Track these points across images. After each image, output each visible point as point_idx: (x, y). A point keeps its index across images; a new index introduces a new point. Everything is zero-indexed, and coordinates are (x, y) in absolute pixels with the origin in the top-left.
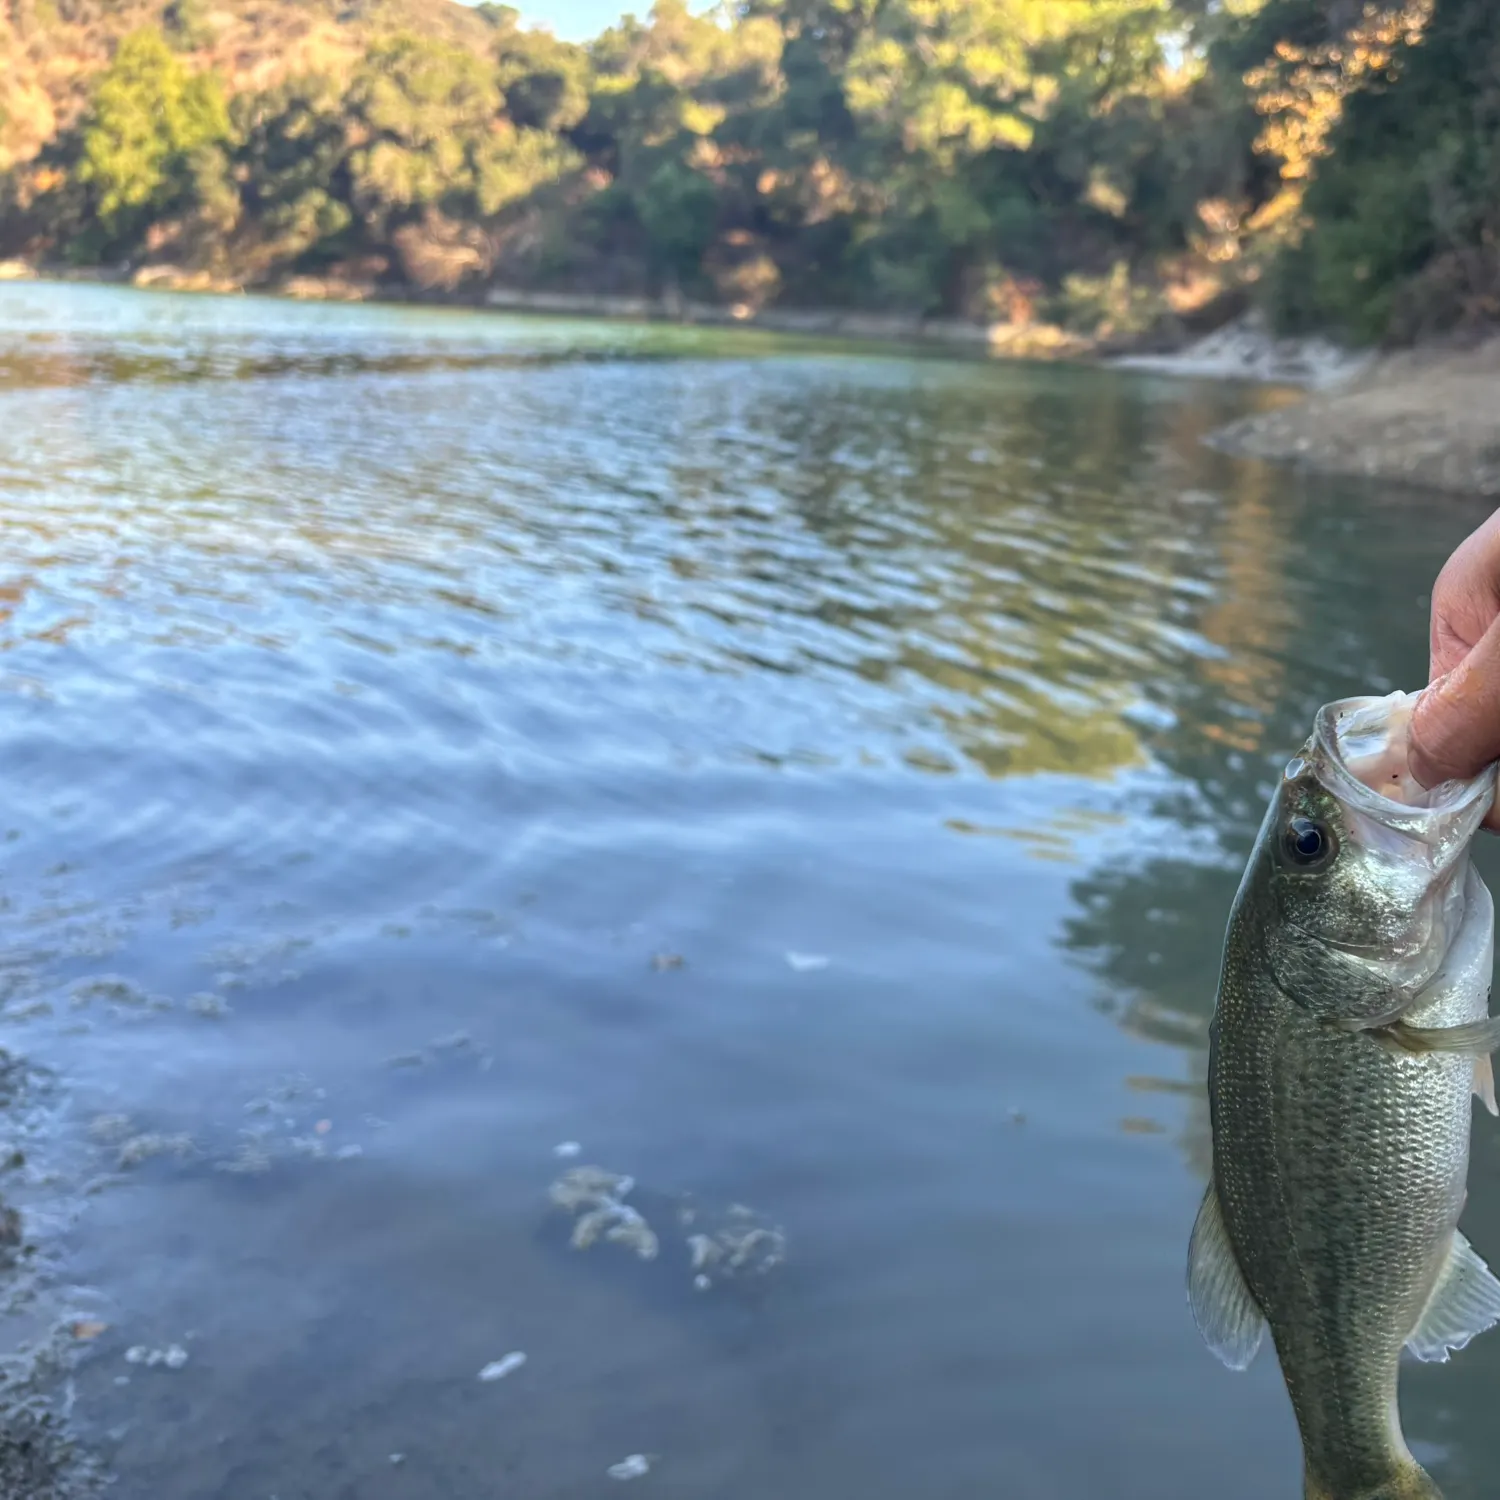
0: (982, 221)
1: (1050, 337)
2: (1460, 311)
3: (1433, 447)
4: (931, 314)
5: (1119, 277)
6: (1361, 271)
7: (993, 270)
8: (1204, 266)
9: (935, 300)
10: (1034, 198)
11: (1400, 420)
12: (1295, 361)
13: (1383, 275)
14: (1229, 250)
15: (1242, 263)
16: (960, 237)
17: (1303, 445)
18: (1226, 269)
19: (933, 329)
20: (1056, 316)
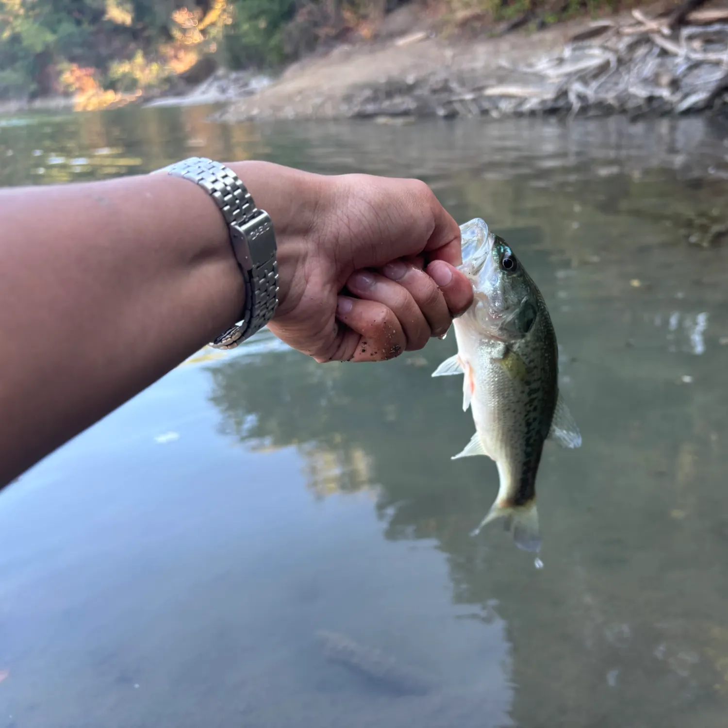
0: (50, 38)
1: (110, 97)
2: (316, 38)
3: (318, 100)
4: (34, 96)
5: (139, 59)
6: (262, 24)
7: (64, 65)
8: (186, 48)
9: (33, 87)
10: (79, 23)
11: (300, 92)
12: (247, 89)
13: (274, 26)
14: (196, 37)
15: (206, 43)
16: (39, 48)
17: (255, 112)
18: (198, 47)
19: (38, 104)
20: (111, 85)
